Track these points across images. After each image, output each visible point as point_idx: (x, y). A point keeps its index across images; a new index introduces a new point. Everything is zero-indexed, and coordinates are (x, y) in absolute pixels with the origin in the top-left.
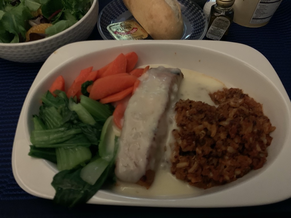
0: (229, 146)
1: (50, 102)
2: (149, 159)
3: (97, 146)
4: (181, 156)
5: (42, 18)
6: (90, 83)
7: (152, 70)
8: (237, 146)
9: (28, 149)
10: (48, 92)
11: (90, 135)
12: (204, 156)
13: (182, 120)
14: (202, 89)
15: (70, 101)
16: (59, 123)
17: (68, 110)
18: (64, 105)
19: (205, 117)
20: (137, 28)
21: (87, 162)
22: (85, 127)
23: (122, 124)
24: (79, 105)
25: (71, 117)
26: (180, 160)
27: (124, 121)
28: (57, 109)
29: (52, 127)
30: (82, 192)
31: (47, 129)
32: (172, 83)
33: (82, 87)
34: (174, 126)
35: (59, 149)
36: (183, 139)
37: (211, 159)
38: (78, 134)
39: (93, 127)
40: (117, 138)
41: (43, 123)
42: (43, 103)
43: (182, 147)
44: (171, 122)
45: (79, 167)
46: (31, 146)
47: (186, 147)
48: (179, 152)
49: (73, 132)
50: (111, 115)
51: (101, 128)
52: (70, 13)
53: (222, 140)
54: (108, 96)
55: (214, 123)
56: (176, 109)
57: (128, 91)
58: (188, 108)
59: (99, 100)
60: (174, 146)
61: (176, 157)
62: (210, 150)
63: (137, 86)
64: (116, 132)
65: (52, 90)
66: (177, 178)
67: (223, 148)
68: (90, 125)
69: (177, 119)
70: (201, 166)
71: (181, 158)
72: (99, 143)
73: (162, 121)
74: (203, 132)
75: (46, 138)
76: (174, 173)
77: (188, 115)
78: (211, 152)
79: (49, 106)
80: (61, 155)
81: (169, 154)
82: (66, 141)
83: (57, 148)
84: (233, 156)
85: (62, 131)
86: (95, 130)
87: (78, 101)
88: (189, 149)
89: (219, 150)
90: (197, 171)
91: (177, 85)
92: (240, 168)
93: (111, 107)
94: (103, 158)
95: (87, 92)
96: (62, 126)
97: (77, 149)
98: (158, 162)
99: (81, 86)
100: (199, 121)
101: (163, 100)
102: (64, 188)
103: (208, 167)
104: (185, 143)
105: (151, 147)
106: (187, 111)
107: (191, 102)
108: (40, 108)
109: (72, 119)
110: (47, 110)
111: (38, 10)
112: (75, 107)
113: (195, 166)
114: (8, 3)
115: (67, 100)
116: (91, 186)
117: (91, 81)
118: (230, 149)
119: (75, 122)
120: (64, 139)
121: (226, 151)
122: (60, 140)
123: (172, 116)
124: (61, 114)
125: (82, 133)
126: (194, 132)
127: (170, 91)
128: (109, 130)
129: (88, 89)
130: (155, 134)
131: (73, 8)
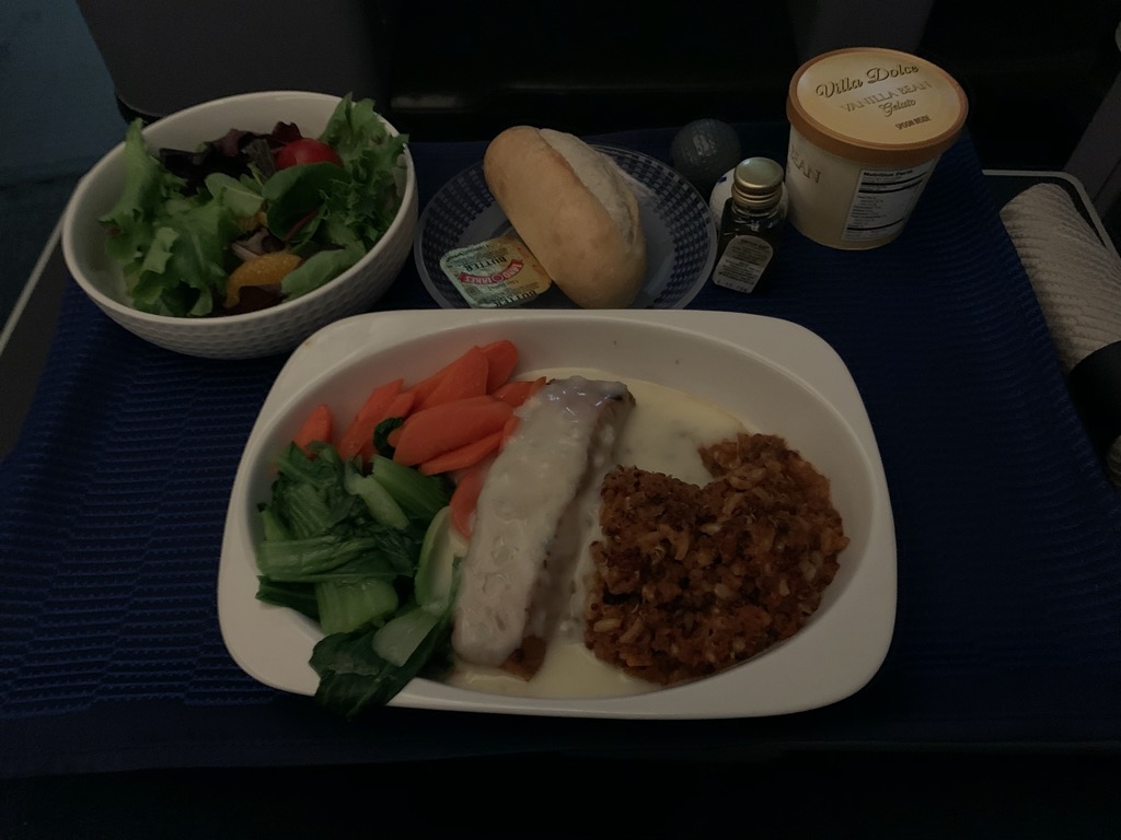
0: (720, 582)
1: (298, 473)
2: (531, 611)
3: (412, 580)
4: (607, 606)
5: (267, 234)
6: (395, 424)
7: (552, 386)
8: (738, 583)
9: (255, 586)
10: (293, 445)
11: (396, 554)
12: (662, 607)
13: (613, 520)
14: (683, 435)
15: (349, 471)
16: (321, 524)
17: (345, 493)
18: (335, 479)
19: (664, 513)
20: (520, 263)
21: (388, 618)
22: (384, 534)
23: (471, 530)
24: (369, 479)
25: (351, 510)
26: (605, 613)
27: (477, 519)
28: (317, 490)
29: (306, 533)
30: (378, 680)
31: (296, 539)
32: (600, 423)
33: (376, 433)
34: (595, 533)
35: (324, 585)
36: (611, 563)
37: (678, 612)
38: (367, 551)
39: (401, 534)
40: (457, 561)
41: (286, 522)
42: (281, 474)
43: (609, 585)
44: (590, 523)
45: (369, 630)
46: (261, 578)
47: (616, 583)
48: (602, 595)
49: (354, 545)
50: (446, 504)
51: (422, 536)
52: (343, 222)
53: (704, 568)
54: (437, 456)
55: (686, 527)
56: (604, 492)
57: (490, 441)
58: (631, 489)
59: (416, 467)
60: (592, 583)
61: (594, 607)
62: (677, 591)
63: (512, 432)
64: (456, 545)
65: (303, 442)
66: (598, 656)
67: (706, 587)
68: (395, 530)
69: (603, 517)
70: (650, 629)
71: (606, 609)
72: (416, 571)
73: (568, 521)
74: (659, 548)
75: (293, 559)
76: (590, 646)
77: (628, 508)
78: (679, 597)
79: (297, 483)
80: (329, 598)
81: (580, 601)
82: (340, 566)
83: (320, 583)
84: (730, 607)
85: (331, 544)
86: (408, 541)
87: (366, 470)
88: (625, 587)
89: (696, 593)
90: (639, 639)
91: (611, 428)
92: (741, 634)
93: (447, 485)
94: (424, 608)
95: (389, 446)
96: (328, 533)
97: (364, 587)
98: (553, 618)
99: (373, 430)
100: (651, 523)
101: (575, 469)
102: (339, 672)
103: (667, 631)
104: (615, 574)
105: (538, 584)
106: (628, 498)
107: (639, 474)
108: (275, 486)
109: (353, 514)
110: (292, 493)
111: (257, 215)
112: (359, 485)
113: (635, 628)
114: (175, 191)
115: (339, 467)
116: (396, 669)
117: (399, 419)
118: (721, 591)
119: (361, 521)
120: (335, 563)
121: (713, 595)
122: (325, 566)
123: (593, 507)
124: (327, 501)
125: (376, 548)
126: (638, 549)
127: (594, 445)
128: (440, 541)
129: (391, 438)
130: (548, 553)
131: (348, 209)
